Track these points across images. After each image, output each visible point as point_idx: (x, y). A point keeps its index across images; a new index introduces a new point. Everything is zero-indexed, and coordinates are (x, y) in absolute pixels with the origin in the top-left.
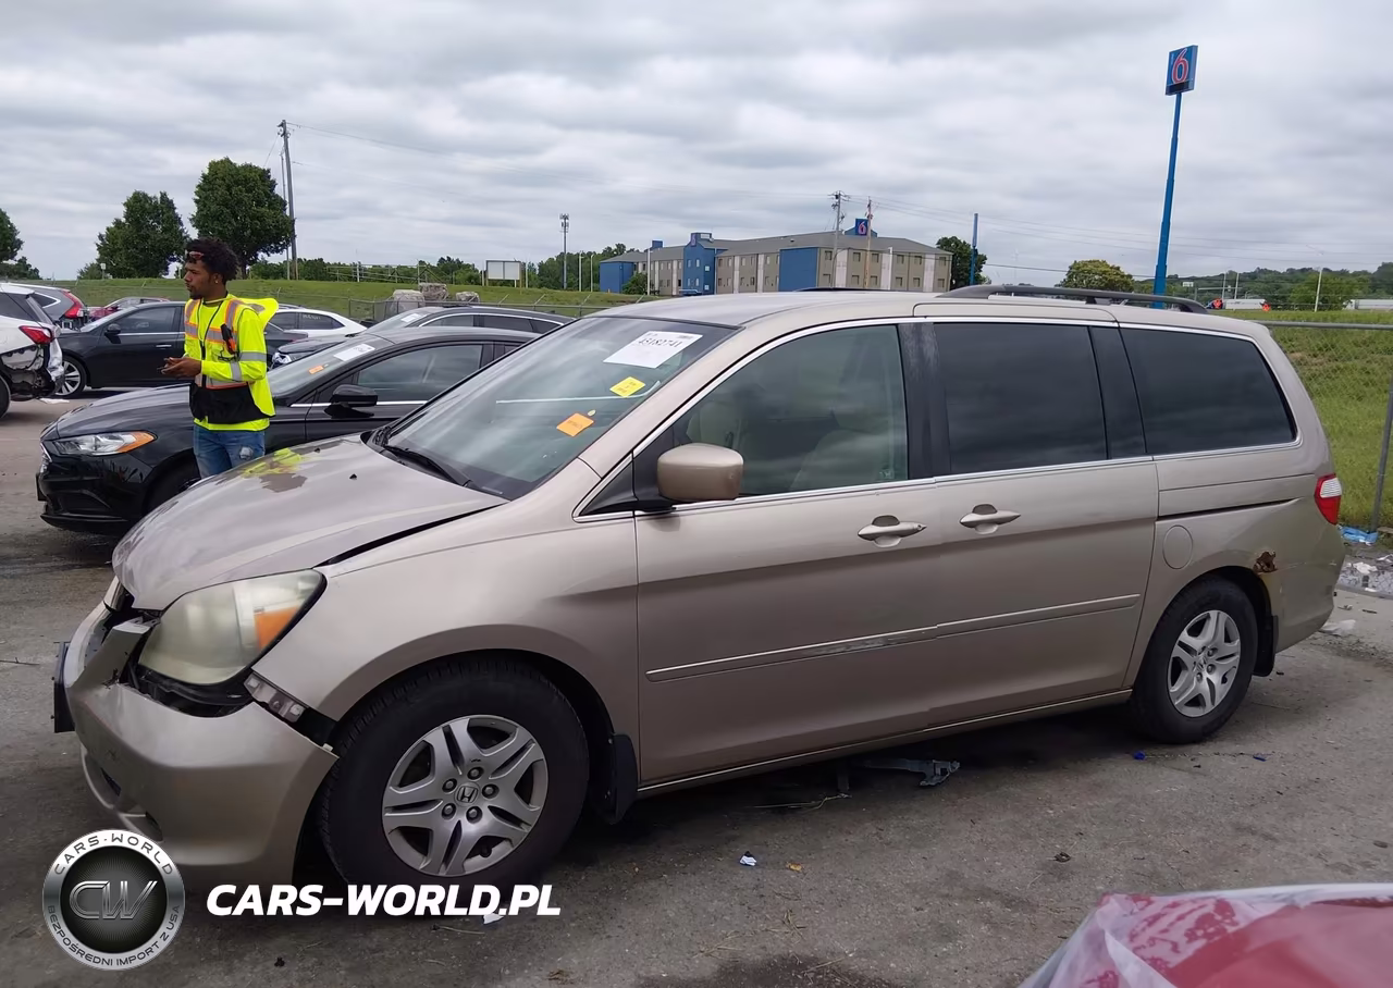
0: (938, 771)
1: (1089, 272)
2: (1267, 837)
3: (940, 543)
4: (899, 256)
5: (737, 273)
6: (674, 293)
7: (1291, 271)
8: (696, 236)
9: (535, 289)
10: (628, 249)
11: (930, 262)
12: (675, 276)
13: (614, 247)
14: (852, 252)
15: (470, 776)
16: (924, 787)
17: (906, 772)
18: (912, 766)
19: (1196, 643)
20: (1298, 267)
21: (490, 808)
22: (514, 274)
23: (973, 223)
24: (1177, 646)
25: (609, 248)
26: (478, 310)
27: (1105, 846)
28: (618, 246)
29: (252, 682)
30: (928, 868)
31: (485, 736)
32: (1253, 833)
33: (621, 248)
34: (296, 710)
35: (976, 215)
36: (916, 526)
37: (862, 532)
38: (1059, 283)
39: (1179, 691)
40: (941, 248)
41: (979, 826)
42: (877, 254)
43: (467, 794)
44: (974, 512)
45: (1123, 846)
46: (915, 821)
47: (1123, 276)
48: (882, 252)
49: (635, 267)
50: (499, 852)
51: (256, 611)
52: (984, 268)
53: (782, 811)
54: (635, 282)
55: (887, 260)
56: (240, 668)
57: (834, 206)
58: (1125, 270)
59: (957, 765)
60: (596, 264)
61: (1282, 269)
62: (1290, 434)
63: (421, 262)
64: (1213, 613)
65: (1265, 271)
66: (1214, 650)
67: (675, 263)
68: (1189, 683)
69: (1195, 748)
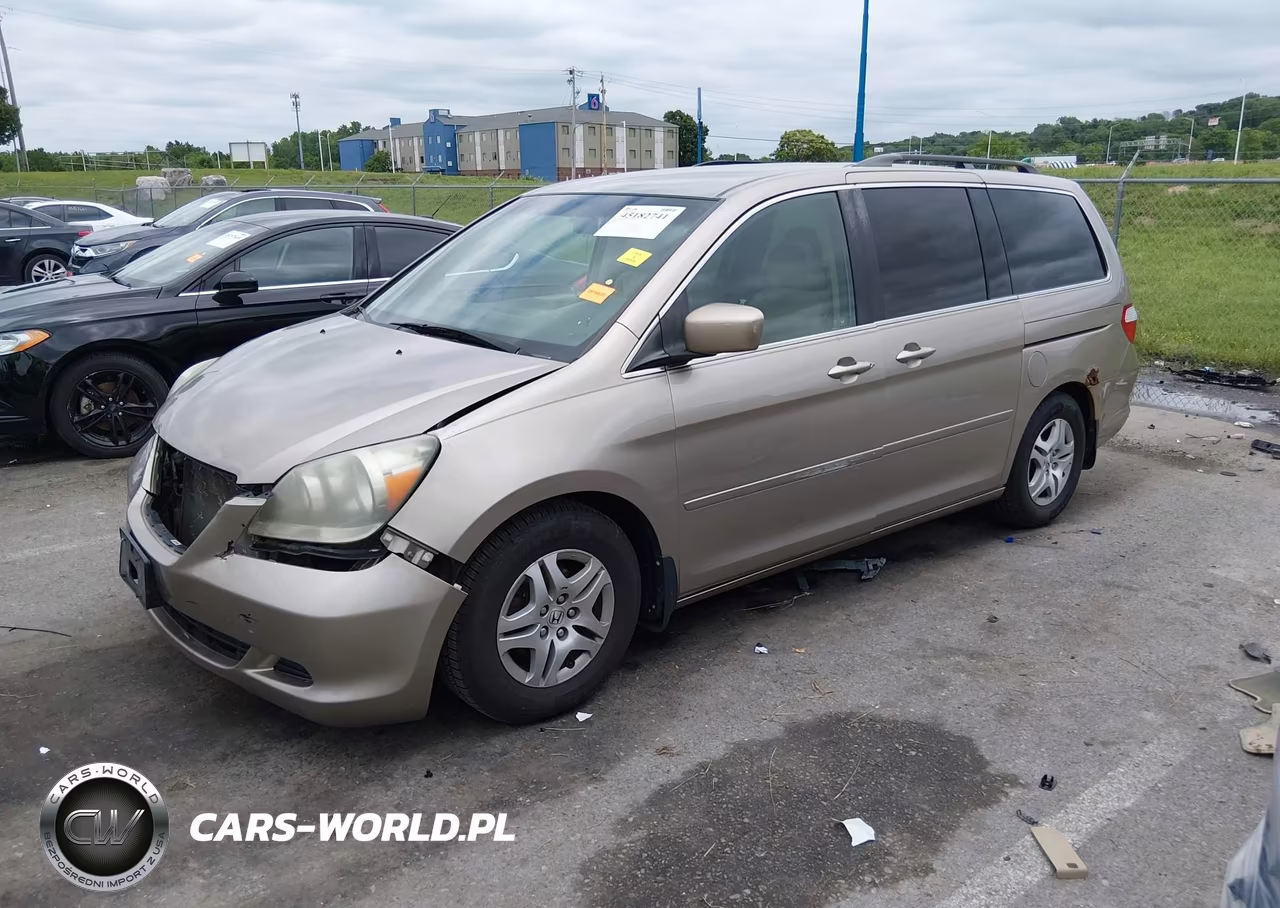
0: (871, 567)
1: (797, 141)
2: (1129, 588)
3: (883, 377)
4: (631, 129)
5: (478, 149)
6: (418, 170)
7: (963, 134)
8: (434, 112)
9: (273, 170)
10: (363, 127)
11: (659, 135)
12: (416, 153)
13: (349, 126)
14: (587, 126)
15: (558, 603)
16: (864, 580)
17: (846, 570)
18: (851, 565)
19: (1045, 445)
20: (969, 131)
21: (573, 626)
22: (259, 155)
23: (697, 97)
24: (1034, 450)
25: (345, 127)
26: (277, 192)
27: (1018, 607)
28: (353, 124)
29: (387, 537)
30: (899, 639)
31: (570, 567)
32: (1118, 587)
33: (356, 126)
34: (428, 557)
35: (699, 89)
36: (868, 364)
37: (833, 371)
38: (772, 152)
39: (1035, 484)
40: (668, 121)
41: (920, 604)
42: (610, 128)
43: (556, 617)
44: (905, 349)
45: (1031, 606)
46: (871, 607)
47: (827, 144)
48: (615, 126)
49: (375, 144)
50: (581, 662)
51: (385, 474)
52: (707, 138)
53: (766, 611)
54: (377, 160)
55: (621, 133)
56: (379, 526)
57: (569, 81)
58: (829, 138)
59: (884, 561)
60: (333, 142)
61: (956, 134)
62: (1102, 273)
63: (149, 148)
64: (1057, 421)
65: (942, 136)
66: (1057, 451)
67: (415, 140)
68: (1041, 477)
69: (1045, 530)
